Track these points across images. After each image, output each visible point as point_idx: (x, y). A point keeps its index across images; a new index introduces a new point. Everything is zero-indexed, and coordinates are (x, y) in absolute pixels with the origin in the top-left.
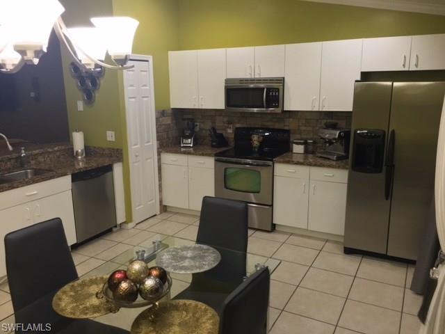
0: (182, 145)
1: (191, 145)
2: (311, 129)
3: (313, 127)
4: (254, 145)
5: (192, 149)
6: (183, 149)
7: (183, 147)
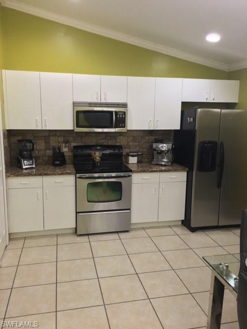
0: (24, 167)
1: (34, 166)
2: (137, 144)
3: (139, 142)
4: (97, 160)
5: (34, 170)
6: (24, 171)
7: (26, 169)
